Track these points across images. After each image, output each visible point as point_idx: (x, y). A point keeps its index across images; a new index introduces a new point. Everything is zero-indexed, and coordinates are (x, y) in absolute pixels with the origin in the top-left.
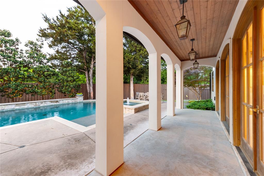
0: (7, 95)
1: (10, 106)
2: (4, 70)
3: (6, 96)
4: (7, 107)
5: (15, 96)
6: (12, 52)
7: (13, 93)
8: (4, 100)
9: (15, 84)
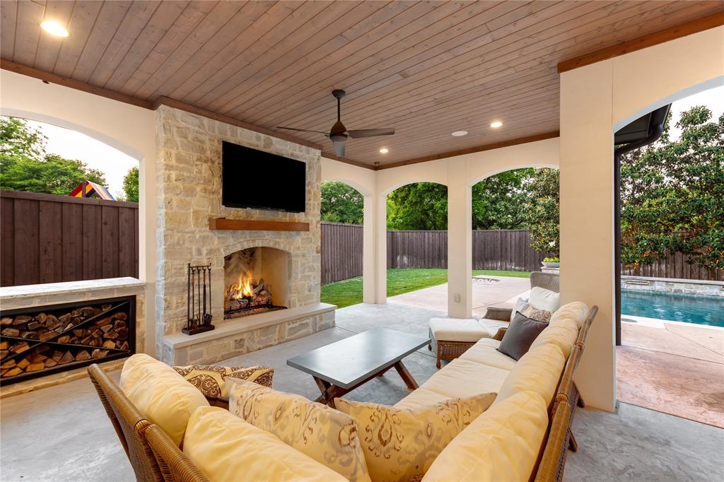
0: (700, 262)
1: (708, 287)
2: (692, 203)
3: (697, 263)
4: (702, 289)
5: (718, 266)
6: (709, 155)
7: (715, 257)
8: (689, 273)
9: (719, 236)
